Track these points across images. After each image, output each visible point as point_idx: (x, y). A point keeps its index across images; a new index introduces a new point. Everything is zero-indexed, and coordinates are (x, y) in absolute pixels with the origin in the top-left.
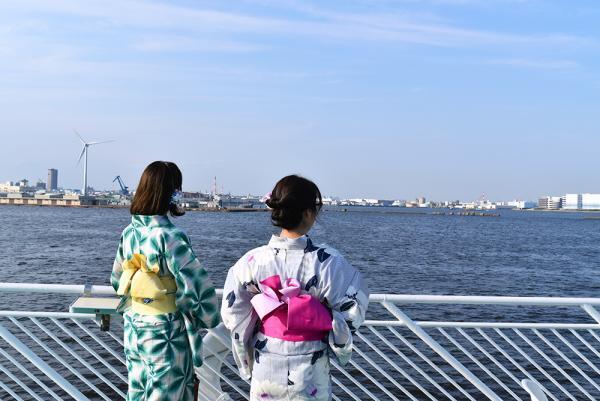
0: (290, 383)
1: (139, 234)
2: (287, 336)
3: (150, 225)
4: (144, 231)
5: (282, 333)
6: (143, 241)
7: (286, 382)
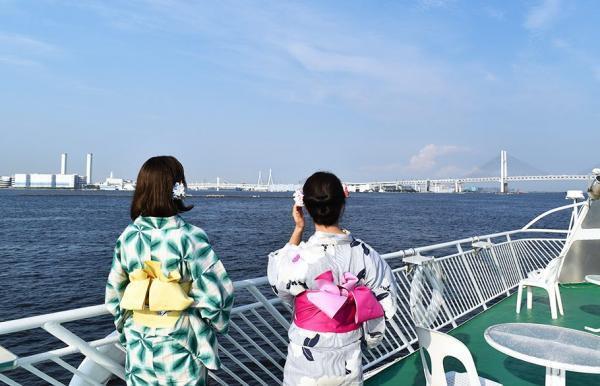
0: (348, 372)
1: (148, 239)
2: (340, 328)
3: (165, 227)
4: (155, 234)
5: (335, 327)
6: (154, 245)
7: (344, 372)
